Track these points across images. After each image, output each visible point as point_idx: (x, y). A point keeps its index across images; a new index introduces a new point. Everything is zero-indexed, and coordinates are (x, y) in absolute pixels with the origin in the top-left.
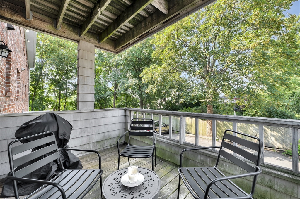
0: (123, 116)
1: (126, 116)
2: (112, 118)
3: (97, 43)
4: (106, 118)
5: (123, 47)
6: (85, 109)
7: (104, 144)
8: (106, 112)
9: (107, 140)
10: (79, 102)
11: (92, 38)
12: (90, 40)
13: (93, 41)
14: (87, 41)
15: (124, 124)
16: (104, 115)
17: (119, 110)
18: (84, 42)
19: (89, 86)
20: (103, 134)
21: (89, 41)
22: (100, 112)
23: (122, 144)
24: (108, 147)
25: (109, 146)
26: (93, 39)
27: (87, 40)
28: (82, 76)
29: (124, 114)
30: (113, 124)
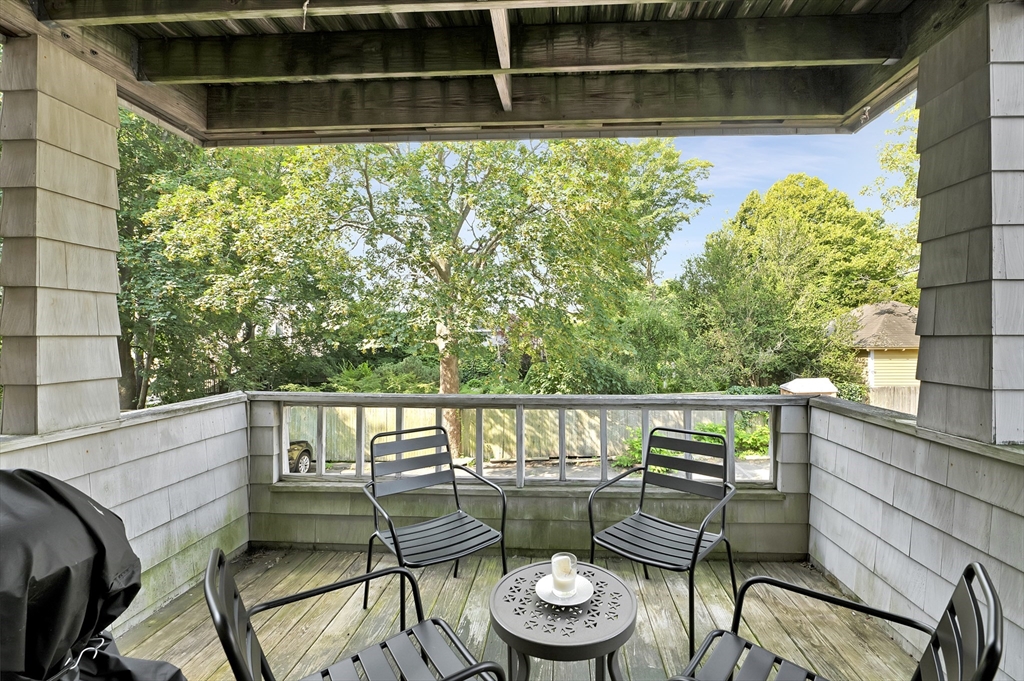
0: (239, 433)
1: (254, 430)
2: (197, 446)
3: (131, 75)
4: (173, 453)
5: (264, 133)
6: (71, 422)
7: (171, 576)
8: (173, 421)
9: (180, 557)
10: (39, 389)
11: (102, 45)
12: (94, 53)
13: (112, 61)
14: (81, 55)
15: (244, 466)
16: (166, 437)
17: (226, 409)
18: (61, 53)
19: (91, 297)
20: (163, 531)
21: (89, 55)
22: (146, 430)
23: (238, 553)
24: (186, 588)
25: (191, 579)
26: (109, 49)
27: (79, 50)
28: (50, 243)
29: (244, 424)
30: (205, 475)
